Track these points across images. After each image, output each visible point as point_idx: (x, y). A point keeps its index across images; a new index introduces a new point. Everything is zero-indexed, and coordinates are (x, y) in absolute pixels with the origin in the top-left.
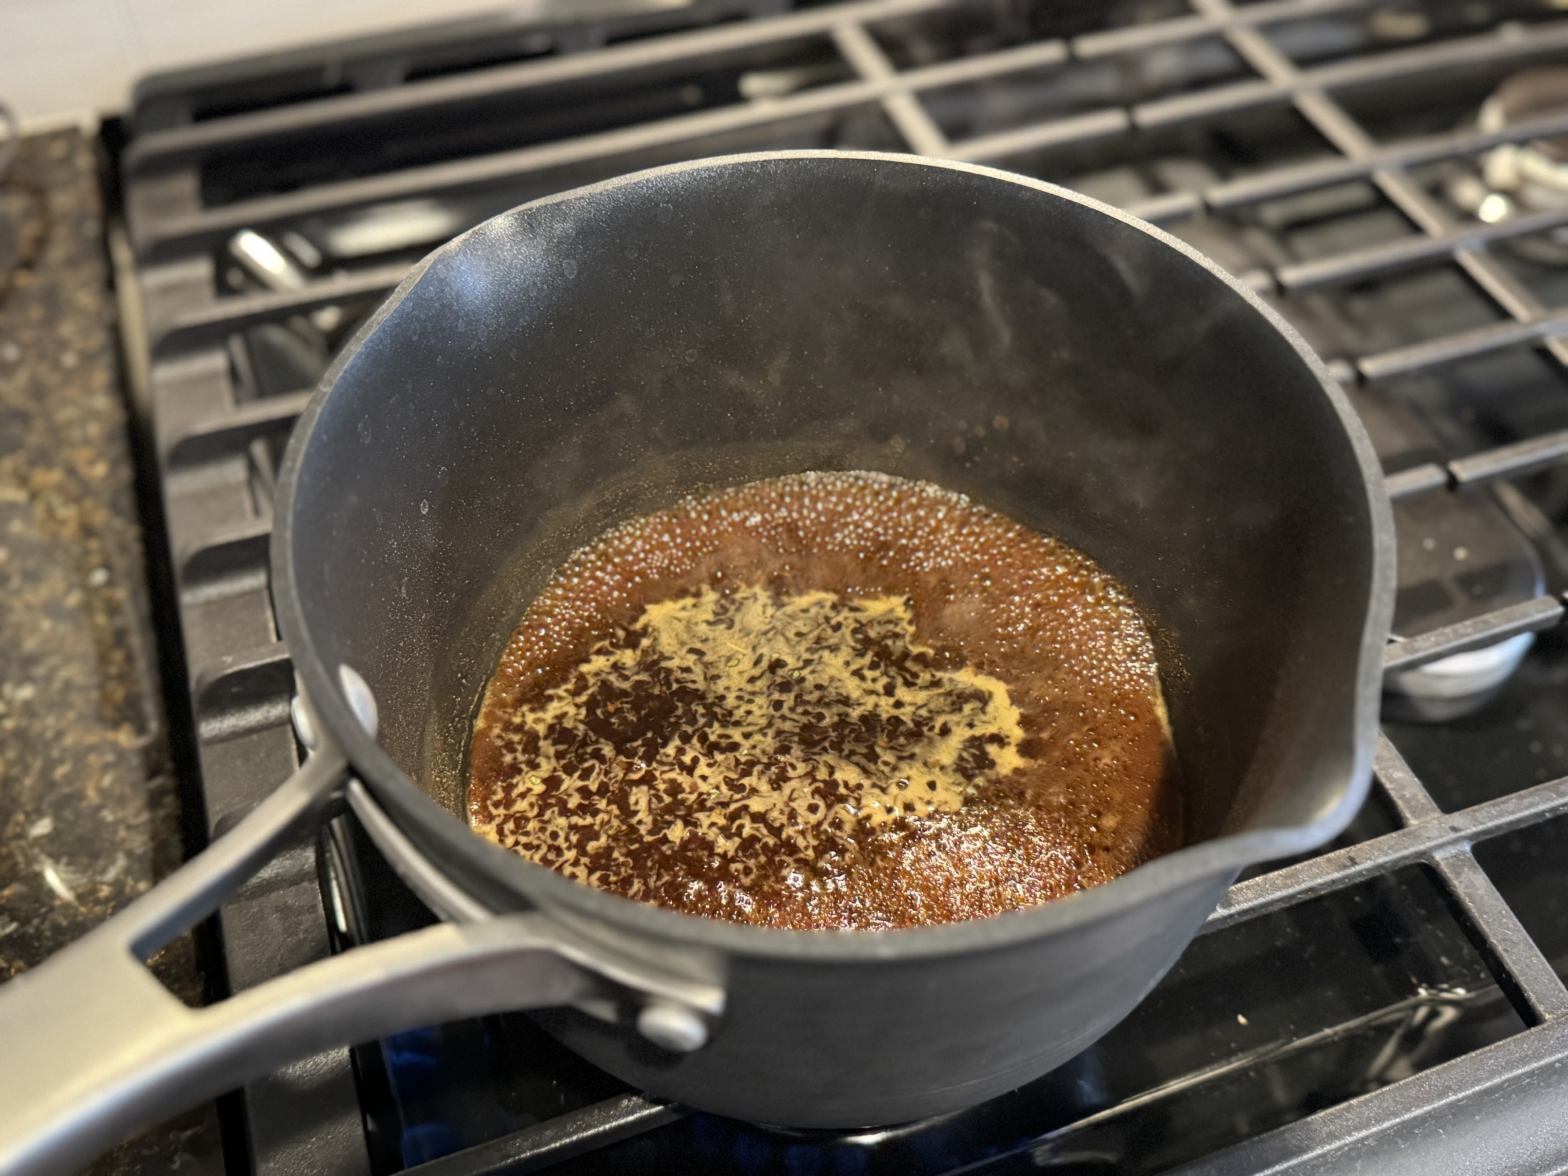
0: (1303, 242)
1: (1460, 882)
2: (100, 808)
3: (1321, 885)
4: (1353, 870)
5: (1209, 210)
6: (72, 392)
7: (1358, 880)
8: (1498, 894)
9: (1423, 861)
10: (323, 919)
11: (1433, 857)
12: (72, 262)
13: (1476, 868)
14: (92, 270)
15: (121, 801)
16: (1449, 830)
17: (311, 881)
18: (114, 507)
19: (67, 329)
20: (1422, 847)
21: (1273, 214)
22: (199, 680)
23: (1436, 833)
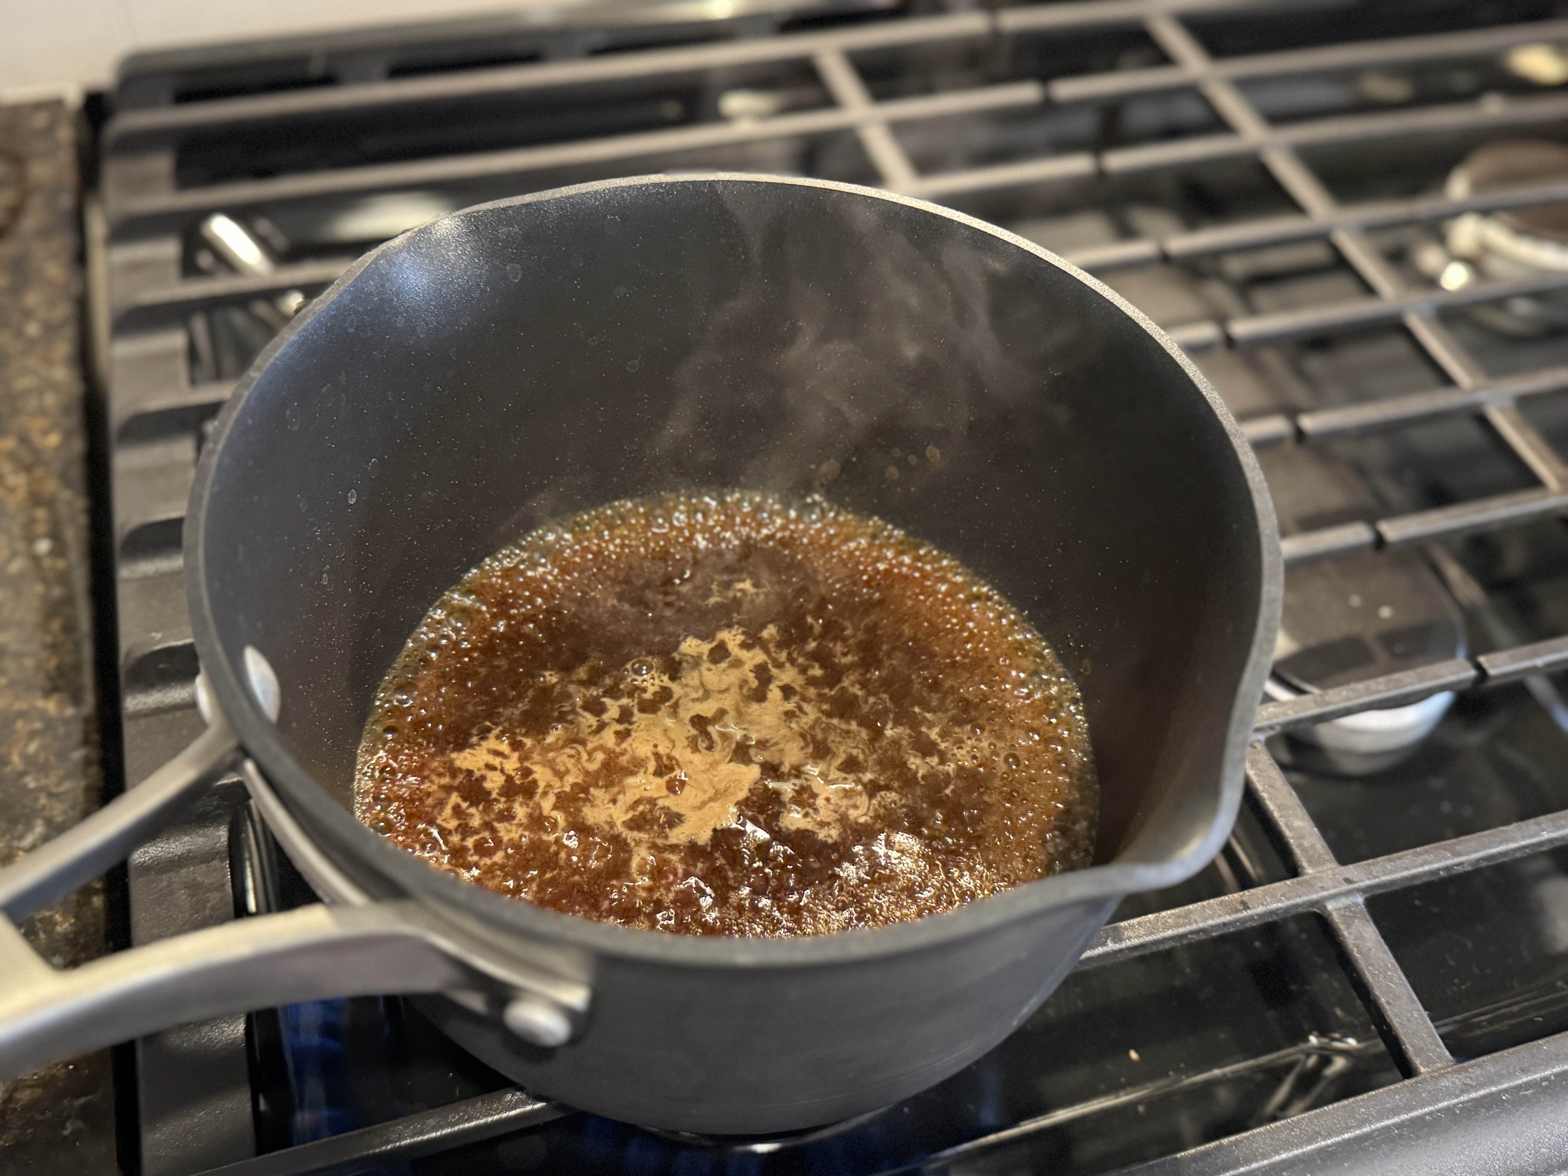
0: (1263, 297)
1: (1350, 933)
2: (23, 774)
3: (1213, 926)
4: (1245, 914)
5: (1165, 259)
6: (32, 362)
7: (1249, 925)
8: (1386, 947)
9: (1315, 910)
10: (230, 898)
11: (1325, 907)
12: (44, 233)
13: (1367, 921)
14: (64, 242)
15: (43, 769)
16: (1342, 881)
17: (222, 860)
18: (65, 479)
19: (33, 299)
20: (1314, 897)
21: (1236, 266)
22: (128, 655)
23: (1330, 883)
